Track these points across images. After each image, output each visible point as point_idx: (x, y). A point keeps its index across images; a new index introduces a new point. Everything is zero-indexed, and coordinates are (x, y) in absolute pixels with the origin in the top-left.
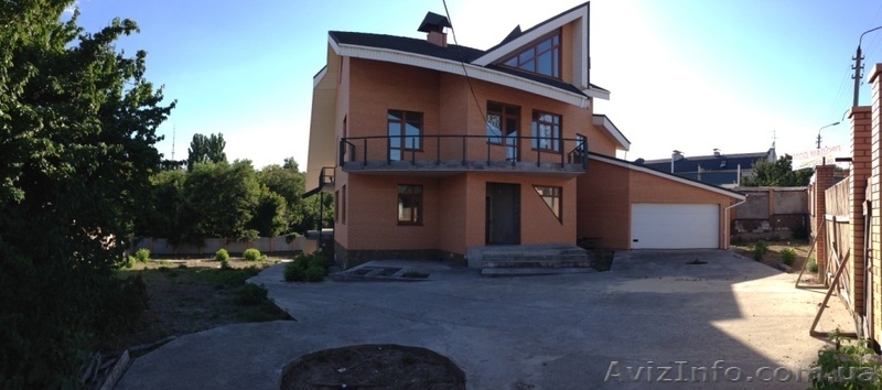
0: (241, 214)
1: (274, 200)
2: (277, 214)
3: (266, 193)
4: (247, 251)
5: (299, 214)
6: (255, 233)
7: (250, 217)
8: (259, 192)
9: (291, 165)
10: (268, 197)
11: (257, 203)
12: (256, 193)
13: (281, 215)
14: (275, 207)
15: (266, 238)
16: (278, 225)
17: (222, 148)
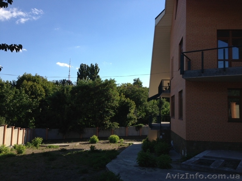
0: (108, 112)
1: (128, 103)
2: (130, 112)
3: (123, 99)
4: (111, 136)
5: (143, 112)
6: (116, 125)
7: (113, 114)
8: (119, 98)
9: (137, 82)
10: (124, 101)
11: (118, 105)
12: (117, 99)
13: (132, 113)
14: (129, 107)
15: (123, 128)
16: (131, 119)
17: (98, 73)
